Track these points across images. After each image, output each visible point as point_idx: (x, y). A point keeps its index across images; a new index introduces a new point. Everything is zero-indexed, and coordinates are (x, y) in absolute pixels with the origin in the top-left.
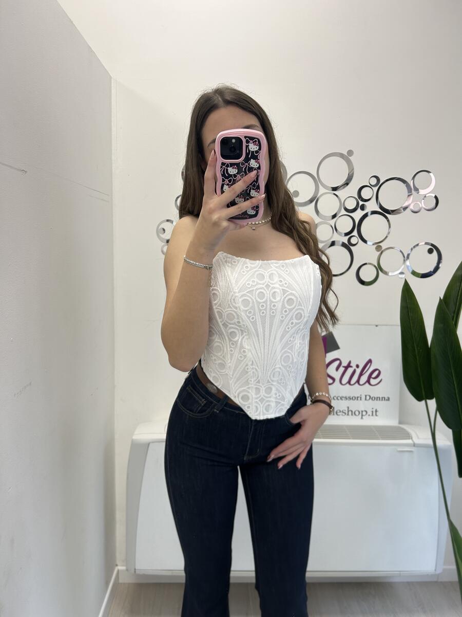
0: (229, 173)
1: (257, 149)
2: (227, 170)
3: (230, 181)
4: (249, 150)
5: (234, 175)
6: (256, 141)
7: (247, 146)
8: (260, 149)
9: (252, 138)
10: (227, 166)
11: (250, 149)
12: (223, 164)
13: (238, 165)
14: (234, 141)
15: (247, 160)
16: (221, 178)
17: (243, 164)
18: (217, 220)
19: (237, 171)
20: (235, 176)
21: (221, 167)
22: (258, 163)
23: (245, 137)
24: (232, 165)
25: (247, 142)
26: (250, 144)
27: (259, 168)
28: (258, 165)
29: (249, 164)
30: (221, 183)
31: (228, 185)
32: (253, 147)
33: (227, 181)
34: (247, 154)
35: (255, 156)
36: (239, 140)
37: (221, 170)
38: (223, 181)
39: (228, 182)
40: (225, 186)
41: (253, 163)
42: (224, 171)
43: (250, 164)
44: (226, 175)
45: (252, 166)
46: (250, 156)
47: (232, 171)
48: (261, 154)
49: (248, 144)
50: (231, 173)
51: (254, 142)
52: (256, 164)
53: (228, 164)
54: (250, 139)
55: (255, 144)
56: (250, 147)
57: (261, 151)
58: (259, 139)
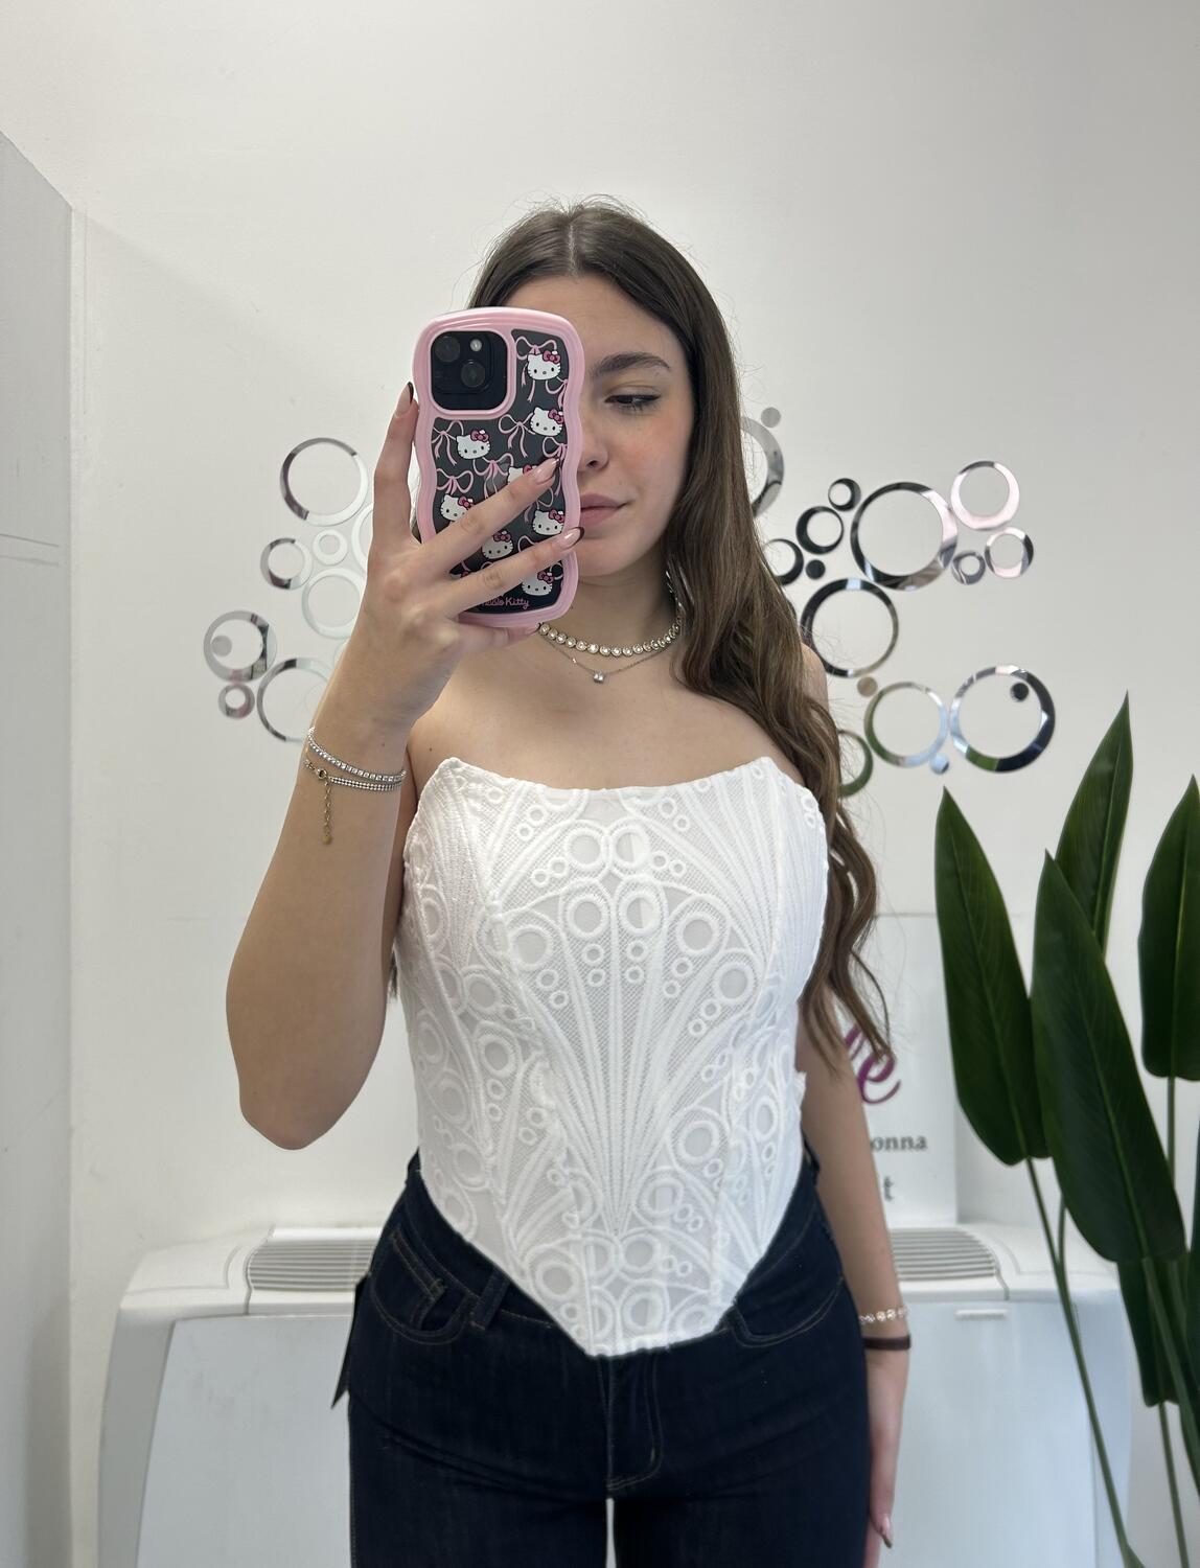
0: (463, 454)
1: (554, 374)
2: (455, 444)
3: (464, 482)
4: (527, 374)
5: (479, 460)
6: (550, 348)
7: (522, 366)
8: (564, 373)
9: (537, 338)
10: (456, 432)
11: (532, 374)
12: (440, 424)
13: (489, 426)
14: (476, 346)
15: (522, 410)
16: (432, 472)
17: (507, 424)
18: (419, 622)
19: (487, 448)
20: (481, 463)
21: (434, 435)
22: (560, 420)
23: (516, 333)
24: (471, 428)
25: (523, 350)
26: (531, 358)
27: (562, 437)
28: (559, 428)
29: (528, 424)
30: (432, 486)
31: (457, 494)
32: (541, 368)
33: (453, 482)
34: (522, 392)
35: (547, 397)
36: (494, 342)
37: (433, 446)
38: (442, 481)
39: (456, 484)
40: (448, 499)
41: (542, 423)
42: (443, 449)
43: (533, 426)
44: (448, 464)
45: (539, 430)
46: (530, 399)
47: (472, 448)
48: (567, 391)
49: (524, 358)
50: (466, 456)
51: (543, 351)
52: (554, 423)
53: (457, 425)
54: (532, 339)
55: (547, 358)
56: (531, 368)
57: (569, 381)
58: (560, 341)
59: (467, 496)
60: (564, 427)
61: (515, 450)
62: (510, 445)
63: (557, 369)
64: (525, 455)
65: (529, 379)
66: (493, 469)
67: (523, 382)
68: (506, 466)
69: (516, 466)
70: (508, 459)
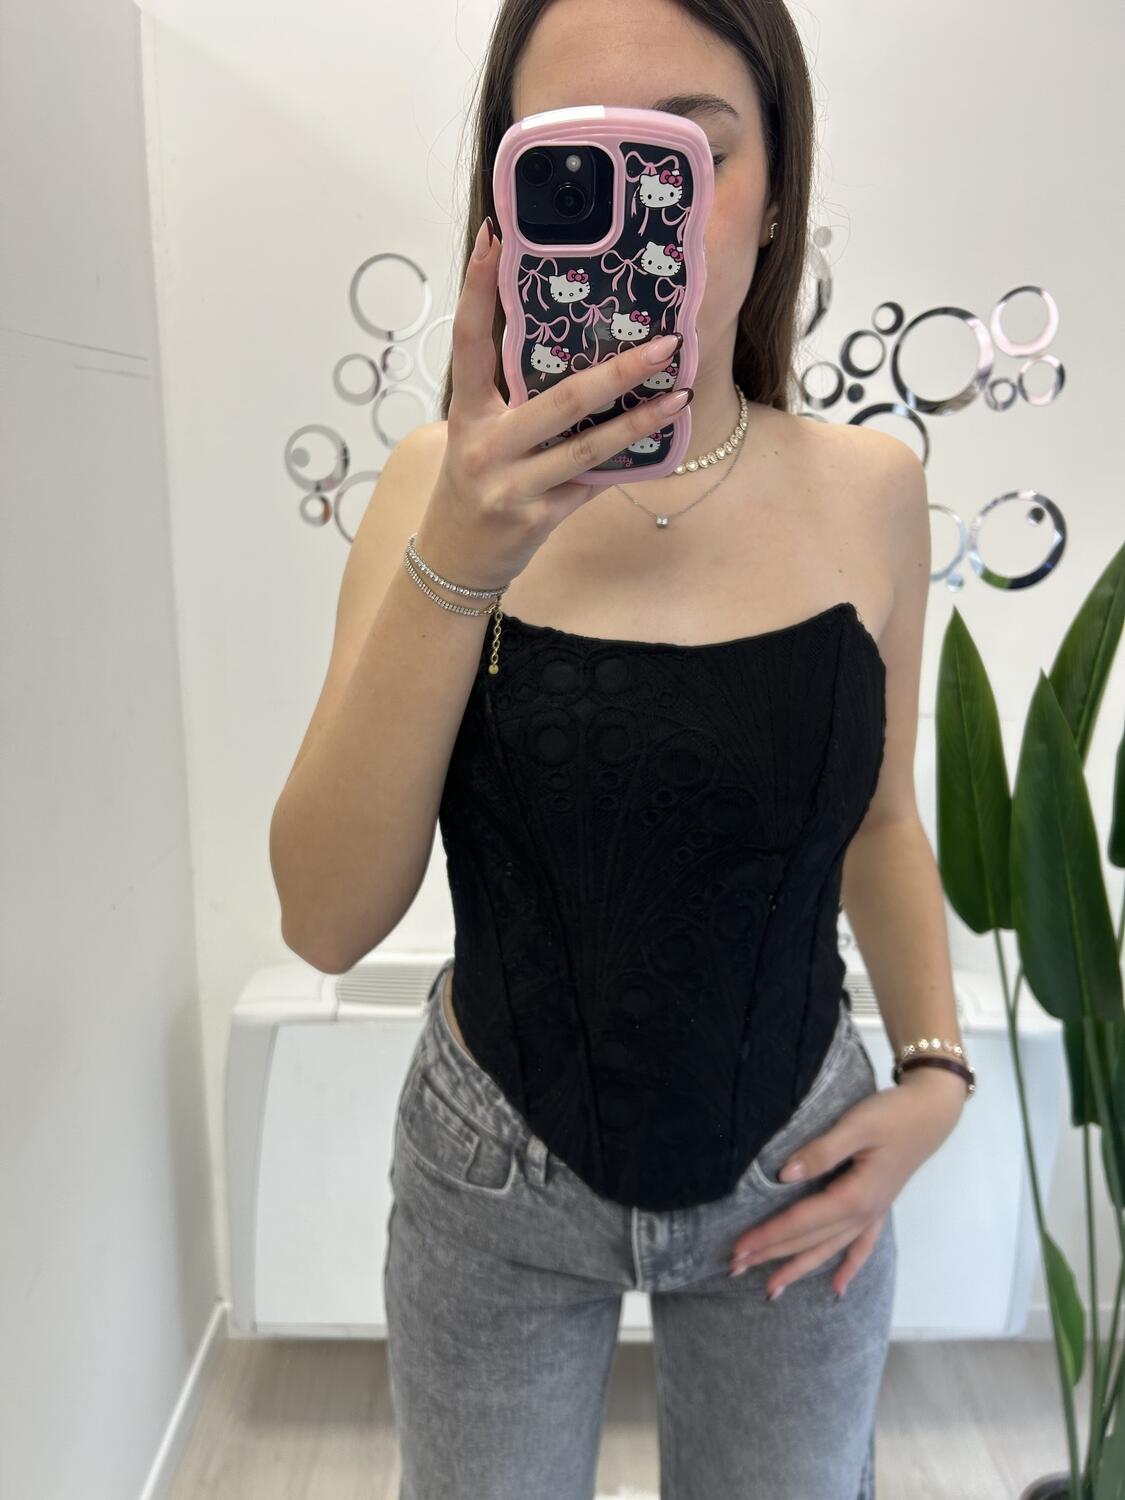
0: (557, 297)
1: (675, 200)
2: (547, 286)
3: (558, 330)
4: (639, 201)
5: (577, 305)
6: (670, 165)
7: (633, 189)
8: (687, 200)
9: (653, 153)
10: (548, 270)
11: (645, 200)
12: (529, 261)
13: (590, 265)
14: (574, 163)
15: (631, 244)
16: (523, 316)
17: (612, 261)
18: (499, 507)
19: (586, 290)
20: (579, 308)
21: (522, 275)
22: (679, 258)
23: (626, 147)
24: (566, 266)
25: (634, 168)
26: (644, 179)
27: (680, 278)
28: (676, 268)
29: (638, 263)
30: (523, 336)
31: (550, 343)
32: (657, 192)
33: (545, 329)
34: (631, 223)
35: (663, 229)
36: (596, 161)
37: (521, 288)
38: (531, 328)
39: (549, 332)
40: (538, 347)
41: (656, 260)
42: (532, 292)
43: (645, 263)
44: (540, 308)
45: (652, 270)
46: (642, 231)
47: (567, 290)
48: (689, 221)
49: (636, 179)
50: (561, 300)
51: (660, 170)
52: (670, 261)
53: (549, 263)
54: (647, 154)
55: (665, 181)
56: (644, 193)
57: (692, 210)
58: (682, 157)
59: (562, 345)
60: (683, 266)
61: (621, 293)
62: (615, 287)
63: (678, 193)
64: (633, 298)
65: (641, 207)
66: (594, 314)
67: (634, 210)
68: (609, 311)
69: (622, 312)
70: (612, 303)
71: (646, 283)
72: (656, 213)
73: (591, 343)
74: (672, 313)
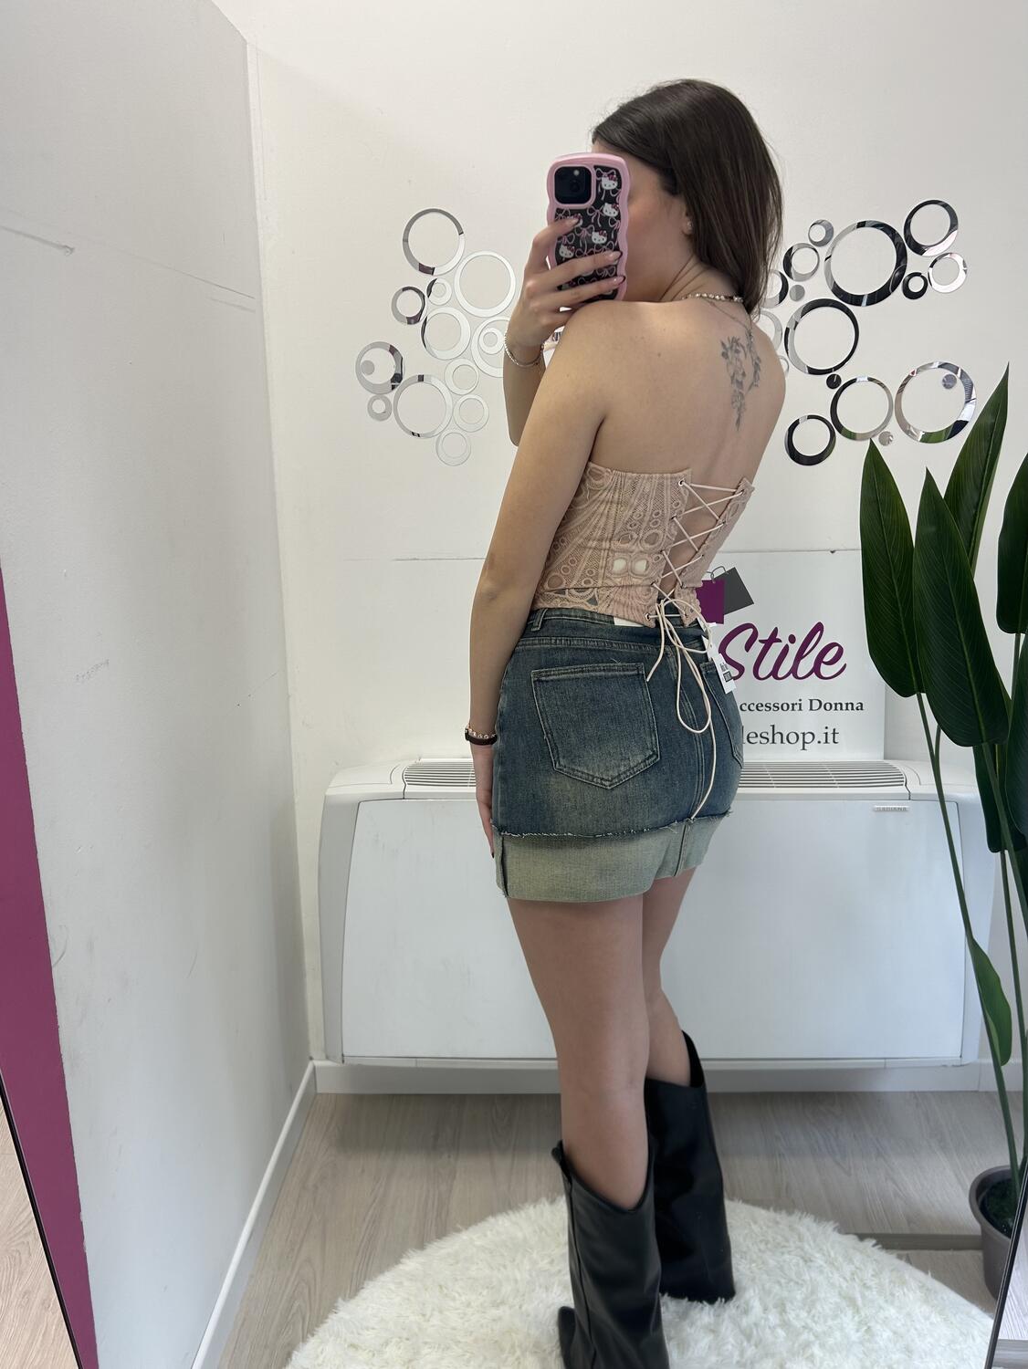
1: (615, 187)
3: (570, 239)
4: (601, 187)
6: (613, 174)
7: (598, 182)
8: (620, 186)
9: (606, 169)
11: (603, 187)
12: (559, 211)
13: (583, 212)
14: (576, 173)
15: (598, 204)
17: (591, 211)
20: (579, 230)
22: (617, 209)
23: (596, 167)
24: (573, 213)
25: (599, 175)
26: (603, 179)
27: (618, 217)
28: (617, 213)
29: (602, 211)
31: (567, 244)
32: (608, 184)
34: (599, 196)
35: (611, 198)
36: (585, 172)
39: (567, 240)
41: (608, 210)
43: (604, 211)
45: (607, 214)
46: (603, 198)
48: (621, 195)
49: (600, 179)
51: (609, 175)
52: (614, 210)
53: (566, 211)
54: (603, 170)
55: (611, 179)
56: (603, 183)
57: (622, 190)
58: (617, 171)
59: (572, 245)
60: (619, 214)
61: (595, 224)
62: (593, 221)
63: (616, 184)
64: (600, 226)
65: (602, 189)
66: (585, 232)
67: (599, 190)
68: (590, 231)
69: (596, 231)
70: (592, 228)
71: (605, 219)
72: (608, 191)
73: (584, 245)
74: (616, 232)
